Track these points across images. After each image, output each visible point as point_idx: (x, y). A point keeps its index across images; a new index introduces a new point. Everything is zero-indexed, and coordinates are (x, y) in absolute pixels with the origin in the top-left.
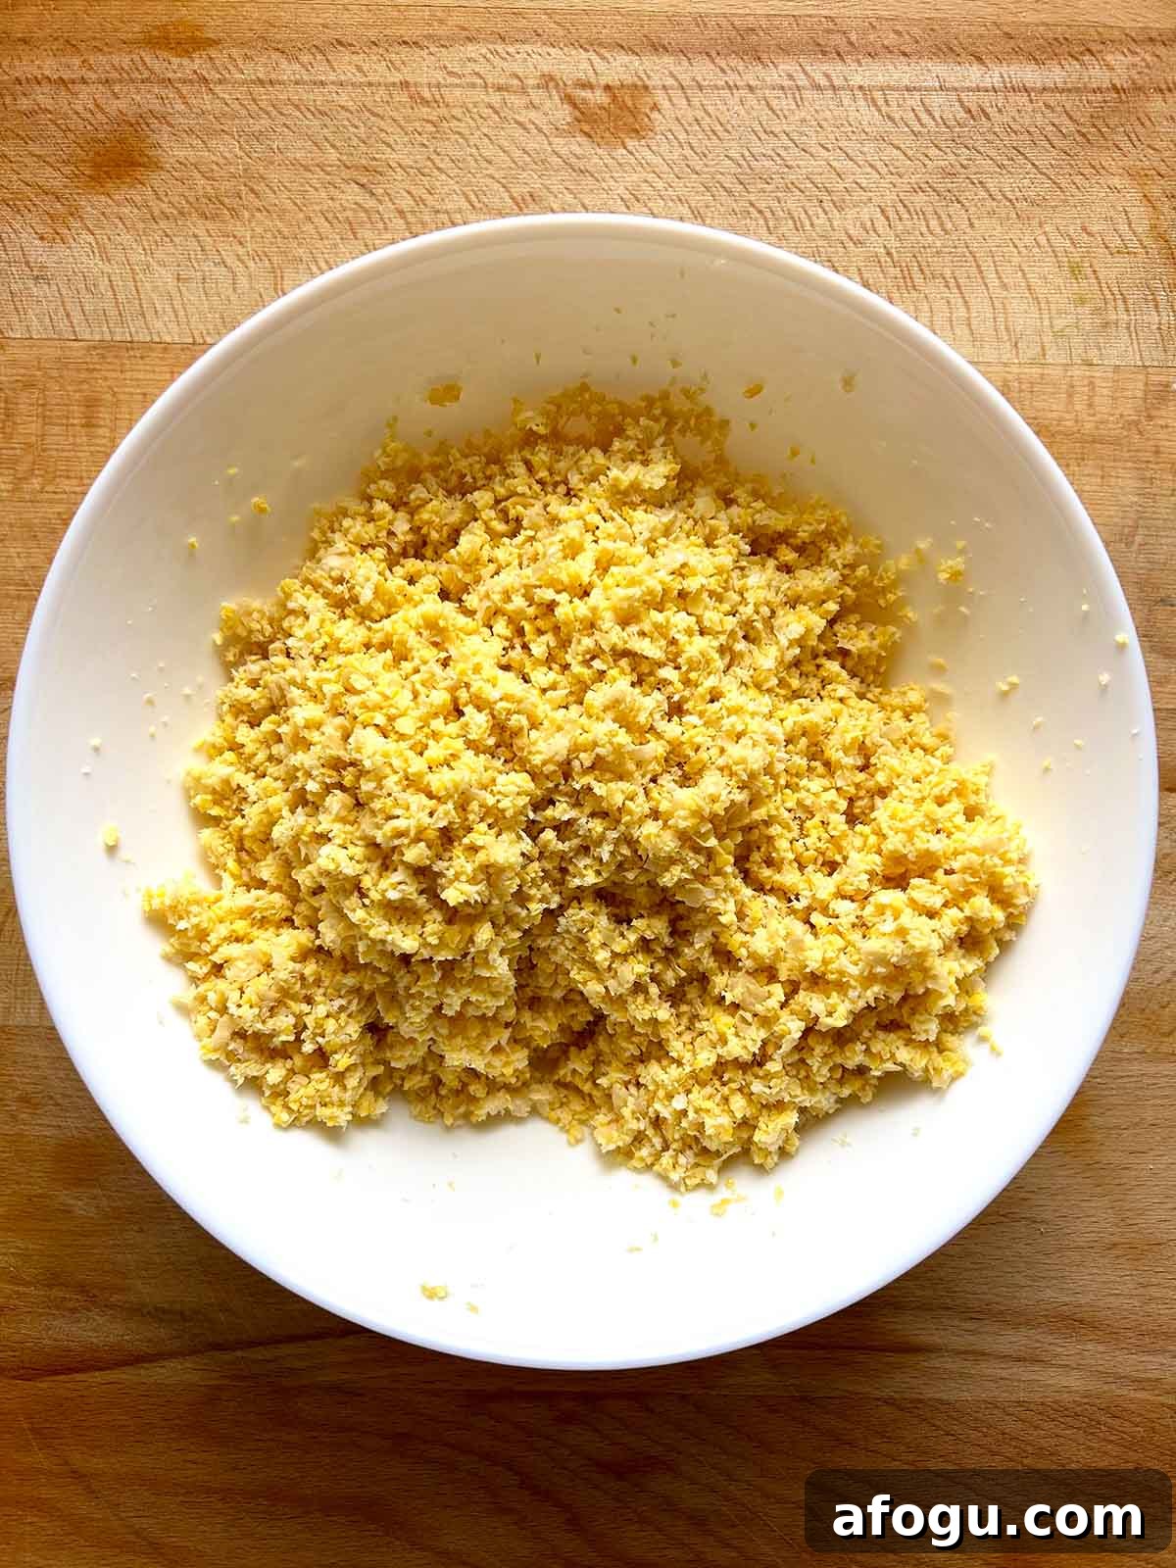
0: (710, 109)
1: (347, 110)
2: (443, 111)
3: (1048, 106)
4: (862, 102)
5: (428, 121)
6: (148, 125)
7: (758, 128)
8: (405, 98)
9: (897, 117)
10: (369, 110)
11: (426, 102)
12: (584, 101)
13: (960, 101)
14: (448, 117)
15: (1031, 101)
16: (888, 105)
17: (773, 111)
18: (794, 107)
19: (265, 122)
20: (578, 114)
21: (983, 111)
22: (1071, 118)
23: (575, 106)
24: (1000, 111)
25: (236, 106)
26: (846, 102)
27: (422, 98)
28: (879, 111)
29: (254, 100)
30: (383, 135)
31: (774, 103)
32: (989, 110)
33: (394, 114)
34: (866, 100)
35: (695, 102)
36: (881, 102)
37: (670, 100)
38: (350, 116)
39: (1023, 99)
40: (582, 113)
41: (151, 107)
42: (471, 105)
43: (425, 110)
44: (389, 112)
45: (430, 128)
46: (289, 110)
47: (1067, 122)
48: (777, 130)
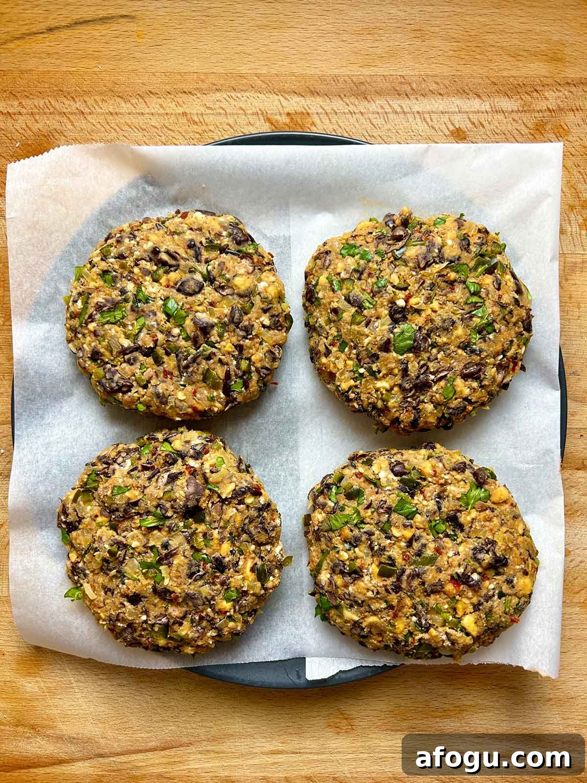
0: (341, 124)
1: (155, 127)
2: (204, 127)
3: (514, 120)
4: (419, 120)
5: (196, 133)
6: (53, 136)
7: (366, 134)
8: (185, 121)
9: (437, 127)
10: (166, 127)
11: (195, 123)
12: (277, 121)
13: (469, 119)
14: (207, 130)
15: (506, 118)
16: (432, 121)
17: (374, 125)
18: (384, 123)
19: (114, 134)
20: (273, 128)
21: (481, 123)
22: (526, 126)
23: (272, 124)
24: (489, 123)
25: (99, 126)
26: (411, 120)
27: (194, 121)
28: (428, 124)
29: (108, 123)
30: (174, 140)
31: (374, 121)
32: (484, 123)
33: (180, 129)
34: (421, 119)
35: (333, 120)
36: (428, 120)
37: (321, 120)
38: (157, 131)
39: (501, 117)
40: (276, 127)
41: (55, 127)
42: (218, 124)
43: (196, 127)
44: (176, 128)
45: (198, 136)
46: (126, 128)
47: (524, 128)
48: (375, 134)
